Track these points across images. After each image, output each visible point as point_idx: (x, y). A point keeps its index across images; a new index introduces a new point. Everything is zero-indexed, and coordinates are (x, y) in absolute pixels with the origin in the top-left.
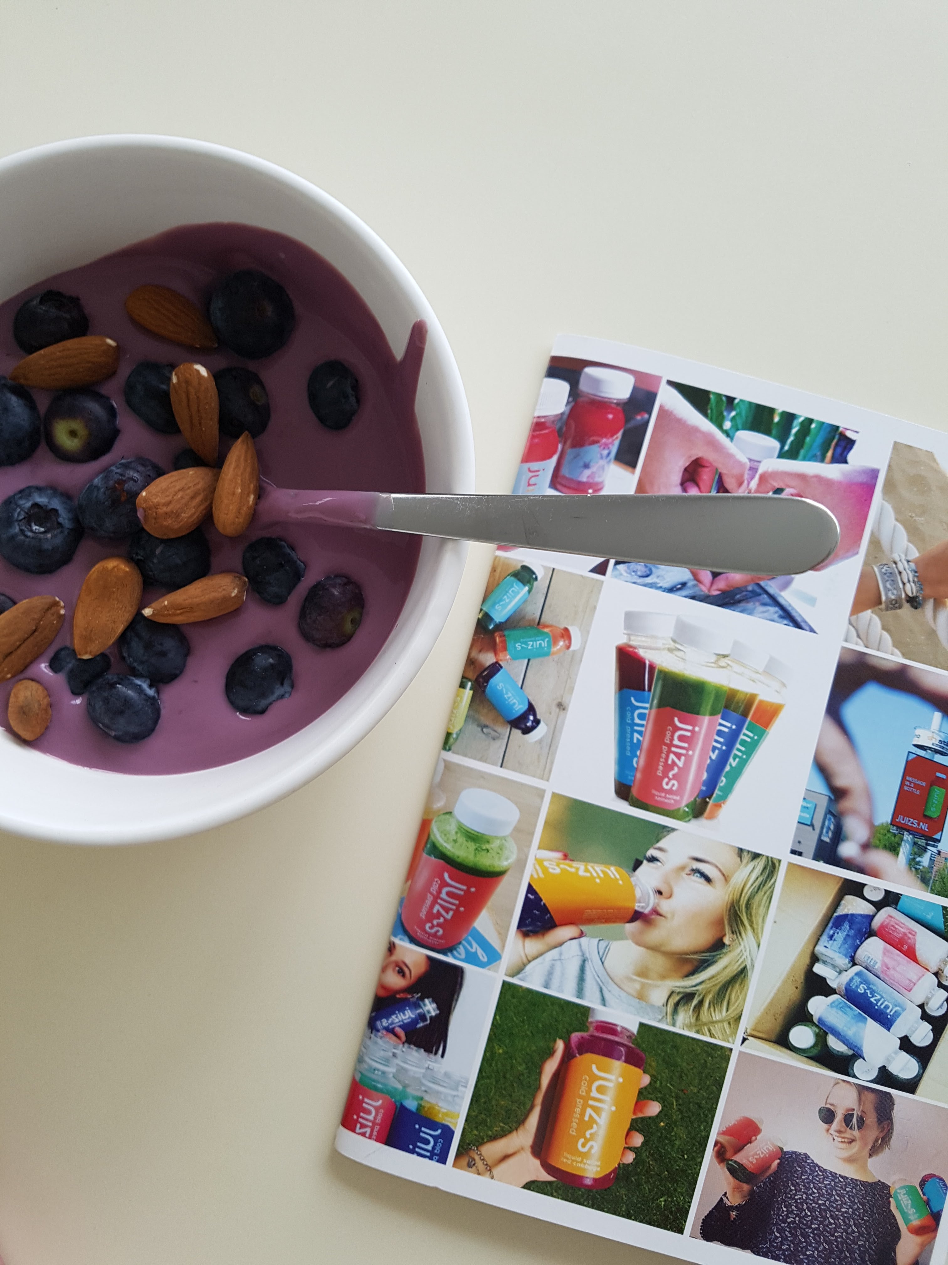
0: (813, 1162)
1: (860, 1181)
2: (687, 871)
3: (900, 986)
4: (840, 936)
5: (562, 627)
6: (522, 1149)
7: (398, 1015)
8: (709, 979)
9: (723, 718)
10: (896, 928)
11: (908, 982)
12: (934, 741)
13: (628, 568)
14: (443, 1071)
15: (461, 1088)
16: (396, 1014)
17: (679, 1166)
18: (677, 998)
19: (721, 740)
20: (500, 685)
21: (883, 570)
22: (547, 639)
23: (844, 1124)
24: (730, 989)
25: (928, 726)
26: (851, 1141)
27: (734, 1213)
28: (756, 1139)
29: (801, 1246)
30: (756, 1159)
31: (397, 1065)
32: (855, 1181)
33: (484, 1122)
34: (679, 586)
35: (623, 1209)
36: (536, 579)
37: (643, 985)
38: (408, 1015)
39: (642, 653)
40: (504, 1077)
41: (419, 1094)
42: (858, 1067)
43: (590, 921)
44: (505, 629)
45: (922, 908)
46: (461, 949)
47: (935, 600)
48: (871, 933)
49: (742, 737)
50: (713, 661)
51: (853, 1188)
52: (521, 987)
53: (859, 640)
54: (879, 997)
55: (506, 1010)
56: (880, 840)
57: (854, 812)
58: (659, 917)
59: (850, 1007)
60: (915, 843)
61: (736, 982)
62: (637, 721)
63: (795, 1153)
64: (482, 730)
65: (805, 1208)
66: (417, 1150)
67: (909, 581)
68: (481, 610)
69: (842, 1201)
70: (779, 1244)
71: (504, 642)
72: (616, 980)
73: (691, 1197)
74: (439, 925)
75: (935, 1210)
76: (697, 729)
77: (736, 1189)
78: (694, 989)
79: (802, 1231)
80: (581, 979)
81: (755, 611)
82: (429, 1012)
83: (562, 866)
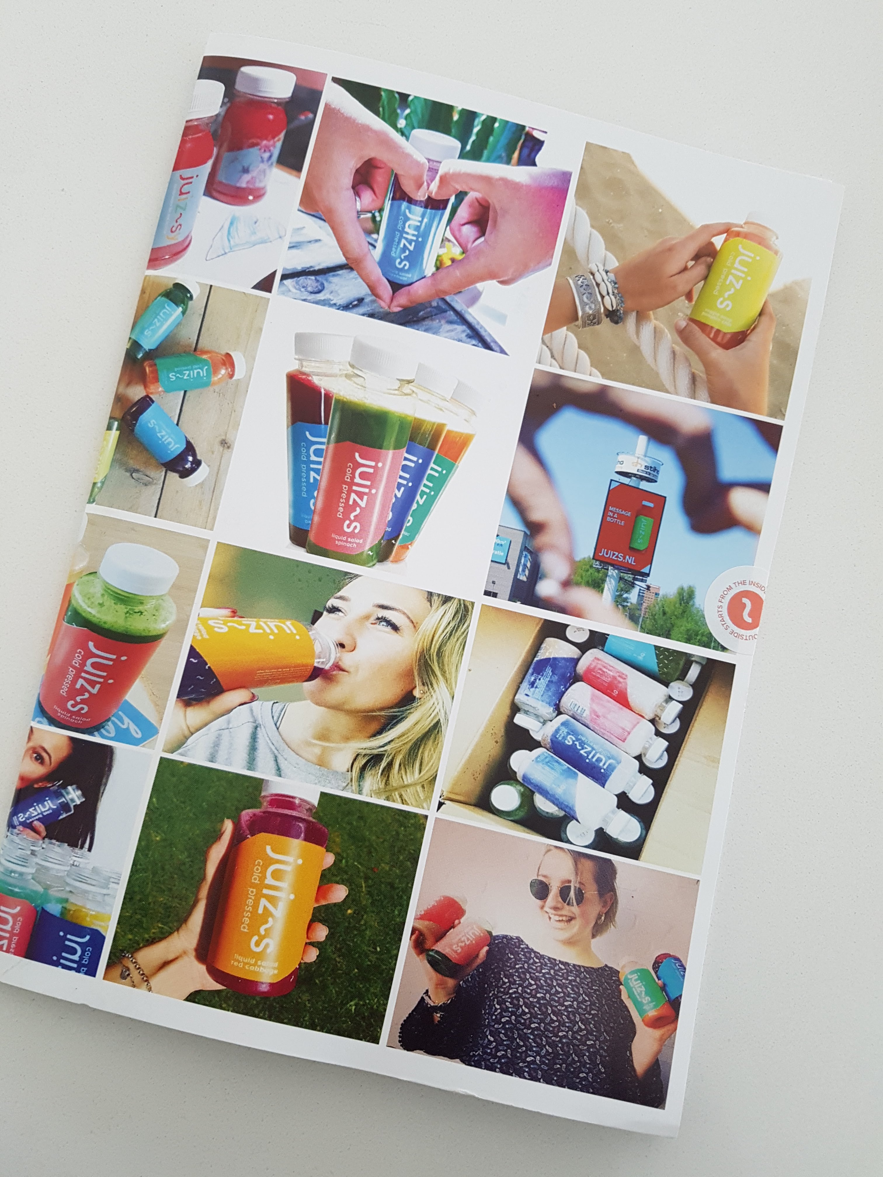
0: (528, 948)
1: (583, 967)
2: (372, 619)
3: (612, 736)
4: (542, 683)
5: (223, 352)
6: (185, 953)
7: (37, 807)
8: (398, 738)
9: (407, 452)
10: (604, 672)
11: (621, 731)
12: (639, 467)
13: (297, 283)
14: (90, 867)
15: (112, 885)
16: (34, 806)
17: (371, 961)
18: (362, 761)
19: (407, 476)
20: (152, 422)
21: (579, 282)
22: (206, 367)
23: (560, 899)
24: (422, 747)
25: (631, 451)
26: (571, 919)
27: (438, 1015)
28: (460, 923)
29: (520, 1050)
30: (461, 947)
31: (37, 864)
32: (578, 968)
33: (140, 923)
34: (356, 303)
35: (306, 1019)
36: (191, 298)
37: (324, 749)
38: (48, 806)
39: (316, 380)
40: (163, 869)
41: (64, 895)
42: (572, 830)
43: (262, 682)
44: (157, 357)
45: (633, 649)
46: (110, 726)
47: (637, 312)
48: (576, 678)
49: (429, 472)
50: (397, 388)
51: (577, 976)
52: (182, 762)
53: (554, 361)
54: (589, 749)
55: (165, 790)
56: (582, 577)
57: (552, 547)
58: (341, 672)
59: (557, 762)
60: (621, 579)
61: (428, 739)
62: (313, 458)
63: (505, 937)
64: (131, 475)
65: (521, 1003)
66: (62, 961)
67: (608, 294)
68: (130, 338)
69: (564, 993)
70: (493, 1050)
71: (155, 372)
72: (293, 747)
73: (387, 998)
74: (83, 702)
75: (673, 996)
76: (380, 465)
77: (439, 985)
78: (382, 749)
79: (520, 1032)
80: (253, 748)
81: (441, 330)
82: (72, 800)
83: (229, 624)
